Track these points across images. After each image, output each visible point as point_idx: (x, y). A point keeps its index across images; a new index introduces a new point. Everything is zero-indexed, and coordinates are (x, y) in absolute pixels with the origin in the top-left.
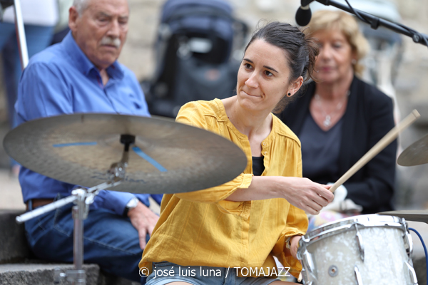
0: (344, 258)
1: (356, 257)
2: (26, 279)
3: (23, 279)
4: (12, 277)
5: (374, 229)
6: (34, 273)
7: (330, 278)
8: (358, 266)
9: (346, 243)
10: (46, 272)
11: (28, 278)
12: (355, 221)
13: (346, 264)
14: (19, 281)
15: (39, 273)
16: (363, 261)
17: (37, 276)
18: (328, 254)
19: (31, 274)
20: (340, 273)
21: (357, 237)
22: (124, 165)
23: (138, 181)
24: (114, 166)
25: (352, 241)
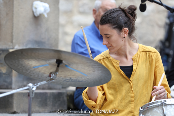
12: (163, 101)
21: (163, 109)
22: (56, 73)
23: (82, 81)
24: (51, 73)
25: (161, 110)
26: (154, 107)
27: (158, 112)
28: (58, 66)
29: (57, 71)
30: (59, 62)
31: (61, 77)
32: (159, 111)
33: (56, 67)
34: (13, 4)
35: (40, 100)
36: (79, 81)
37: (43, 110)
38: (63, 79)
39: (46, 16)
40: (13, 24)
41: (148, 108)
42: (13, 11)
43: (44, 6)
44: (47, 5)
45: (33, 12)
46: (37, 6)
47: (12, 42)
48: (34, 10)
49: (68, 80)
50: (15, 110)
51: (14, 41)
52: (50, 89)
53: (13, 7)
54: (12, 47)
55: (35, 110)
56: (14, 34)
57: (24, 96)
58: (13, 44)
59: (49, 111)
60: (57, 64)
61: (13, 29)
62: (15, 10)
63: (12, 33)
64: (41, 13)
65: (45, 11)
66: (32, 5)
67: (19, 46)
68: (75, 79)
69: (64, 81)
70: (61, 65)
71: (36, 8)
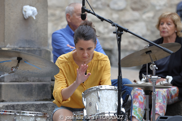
0: (94, 100)
1: (97, 100)
2: (35, 106)
3: (34, 106)
4: (29, 105)
5: (105, 90)
6: (39, 104)
7: (90, 107)
8: (98, 103)
9: (95, 95)
10: (44, 104)
11: (36, 106)
12: (98, 87)
13: (94, 102)
14: (32, 107)
15: (41, 104)
16: (99, 101)
17: (40, 105)
18: (89, 99)
19: (37, 105)
20: (92, 105)
21: (98, 93)
22: (17, 67)
23: (37, 73)
24: (12, 68)
25: (97, 94)
26: (92, 92)
27: (94, 96)
28: (19, 62)
29: (18, 65)
30: (19, 59)
31: (21, 69)
32: (96, 94)
33: (17, 62)
34: (4, 9)
35: (26, 90)
36: (35, 73)
37: (29, 99)
38: (22, 71)
39: (35, 18)
40: (5, 25)
41: (88, 92)
42: (5, 15)
43: (32, 10)
44: (35, 9)
45: (23, 15)
46: (26, 10)
47: (4, 41)
48: (24, 13)
49: (26, 72)
50: (3, 99)
51: (5, 41)
52: (40, 81)
53: (4, 11)
54: (4, 46)
55: (21, 99)
56: (5, 34)
57: (11, 87)
58: (5, 43)
59: (35, 100)
60: (18, 61)
61: (4, 30)
62: (6, 14)
63: (4, 33)
64: (30, 15)
65: (33, 14)
66: (22, 9)
67: (11, 45)
68: (32, 71)
69: (23, 72)
70: (21, 61)
71: (25, 12)
